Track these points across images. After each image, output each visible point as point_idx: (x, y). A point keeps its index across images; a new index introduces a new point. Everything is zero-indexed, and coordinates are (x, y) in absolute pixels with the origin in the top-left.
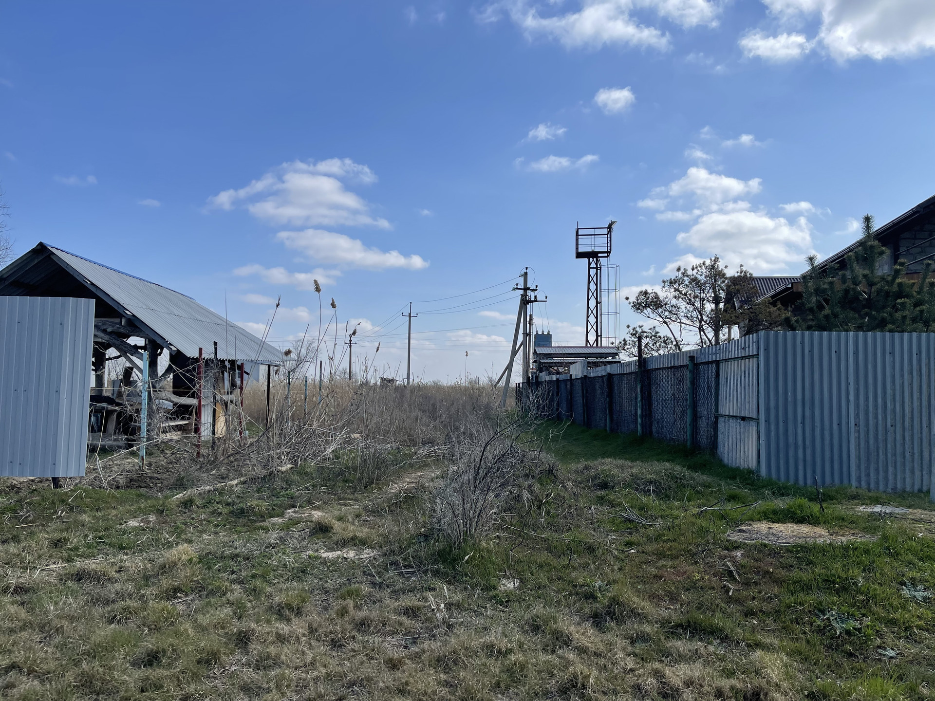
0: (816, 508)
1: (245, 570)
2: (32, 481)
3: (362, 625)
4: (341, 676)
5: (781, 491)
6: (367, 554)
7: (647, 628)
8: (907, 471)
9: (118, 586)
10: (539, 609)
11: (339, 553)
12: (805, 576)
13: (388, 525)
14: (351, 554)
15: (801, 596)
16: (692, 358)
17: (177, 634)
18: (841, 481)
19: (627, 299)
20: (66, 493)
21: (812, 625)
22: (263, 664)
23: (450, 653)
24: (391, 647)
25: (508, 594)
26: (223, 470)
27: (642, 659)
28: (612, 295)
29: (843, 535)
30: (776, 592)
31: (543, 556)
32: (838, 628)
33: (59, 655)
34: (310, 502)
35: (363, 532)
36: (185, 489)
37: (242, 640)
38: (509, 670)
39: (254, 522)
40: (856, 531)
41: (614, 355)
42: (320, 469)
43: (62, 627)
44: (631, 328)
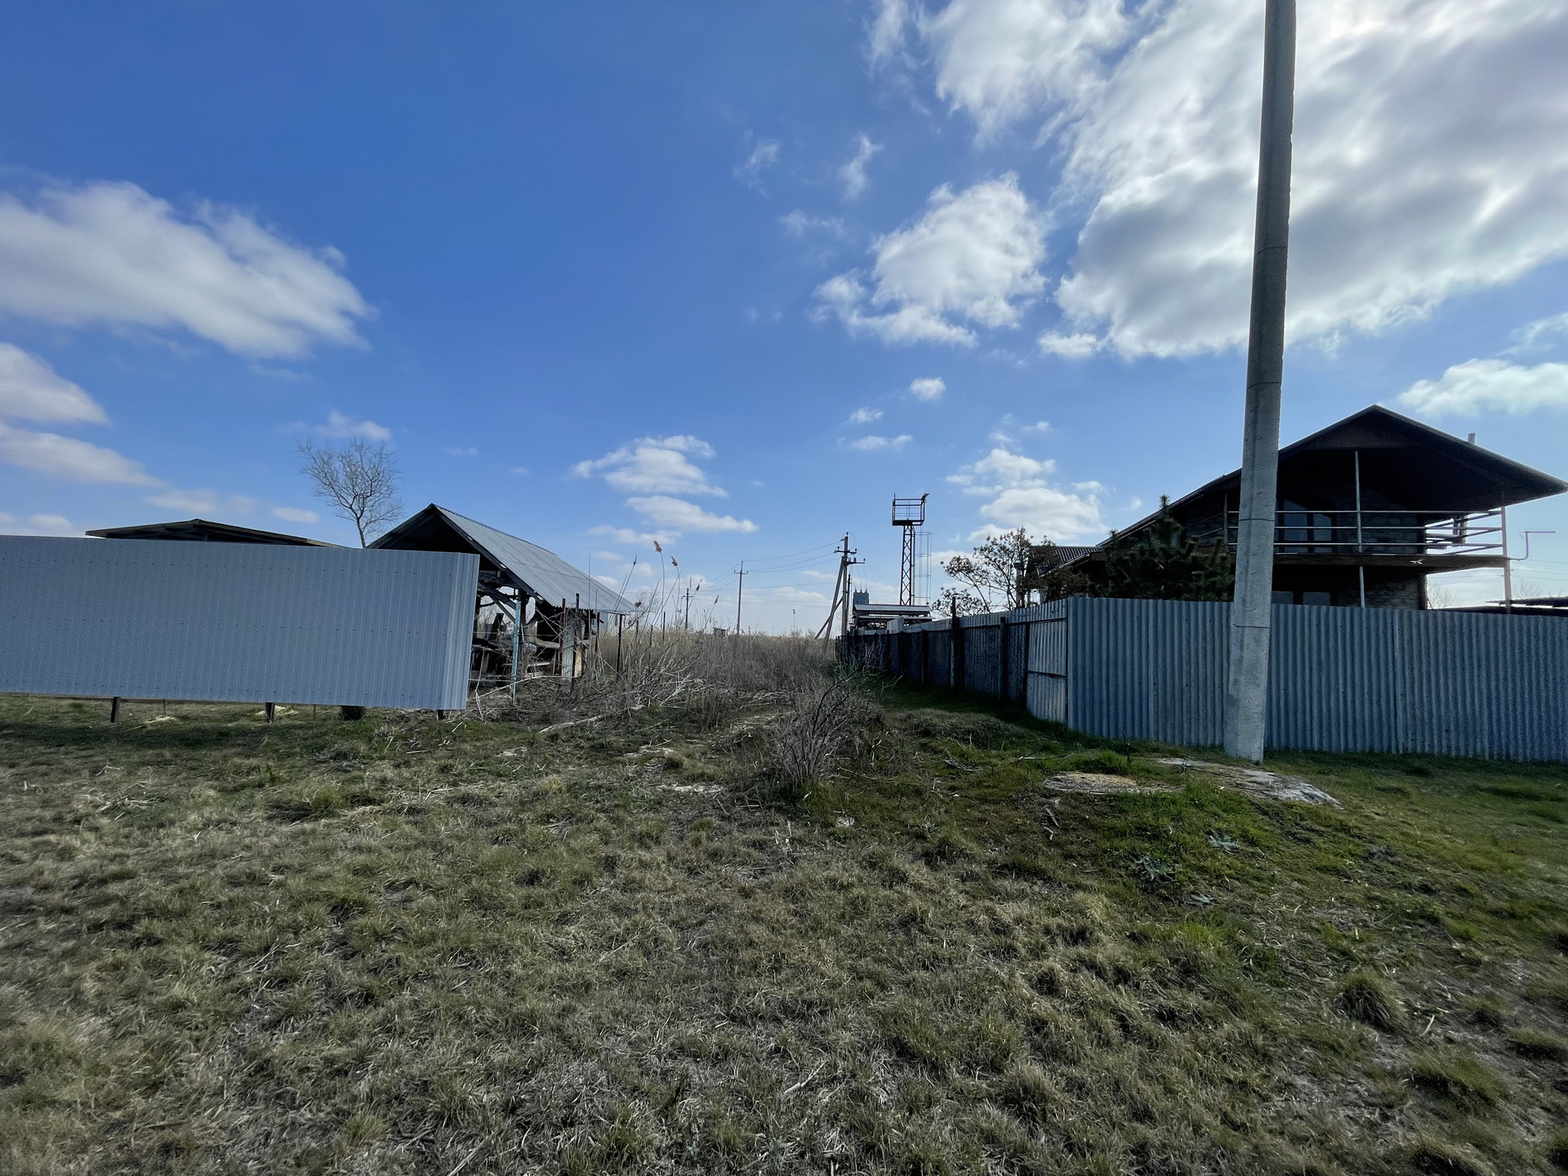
0: (1123, 759)
1: (609, 800)
2: (419, 711)
3: (715, 855)
4: (700, 901)
5: (1091, 744)
6: (715, 789)
7: (975, 868)
8: (1201, 728)
9: (499, 810)
10: (874, 846)
11: (690, 787)
12: (1119, 823)
13: (731, 764)
14: (701, 789)
15: (1116, 842)
16: (1003, 619)
17: (554, 857)
18: (1141, 736)
19: (942, 563)
20: (450, 724)
21: (1127, 868)
22: (629, 886)
23: (797, 885)
24: (742, 876)
25: (845, 831)
26: (582, 707)
27: (973, 897)
28: (924, 559)
29: (1150, 786)
30: (1092, 838)
31: (876, 797)
32: (1153, 873)
33: (450, 872)
34: (661, 740)
35: (710, 769)
36: (551, 724)
37: (610, 864)
38: (852, 903)
39: (612, 756)
40: (1161, 783)
41: (926, 613)
42: (669, 710)
43: (452, 846)
44: (945, 590)
